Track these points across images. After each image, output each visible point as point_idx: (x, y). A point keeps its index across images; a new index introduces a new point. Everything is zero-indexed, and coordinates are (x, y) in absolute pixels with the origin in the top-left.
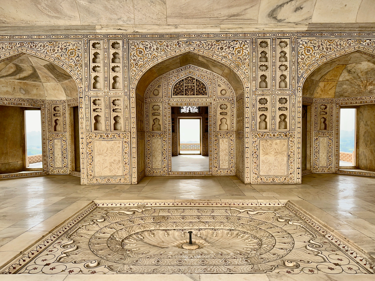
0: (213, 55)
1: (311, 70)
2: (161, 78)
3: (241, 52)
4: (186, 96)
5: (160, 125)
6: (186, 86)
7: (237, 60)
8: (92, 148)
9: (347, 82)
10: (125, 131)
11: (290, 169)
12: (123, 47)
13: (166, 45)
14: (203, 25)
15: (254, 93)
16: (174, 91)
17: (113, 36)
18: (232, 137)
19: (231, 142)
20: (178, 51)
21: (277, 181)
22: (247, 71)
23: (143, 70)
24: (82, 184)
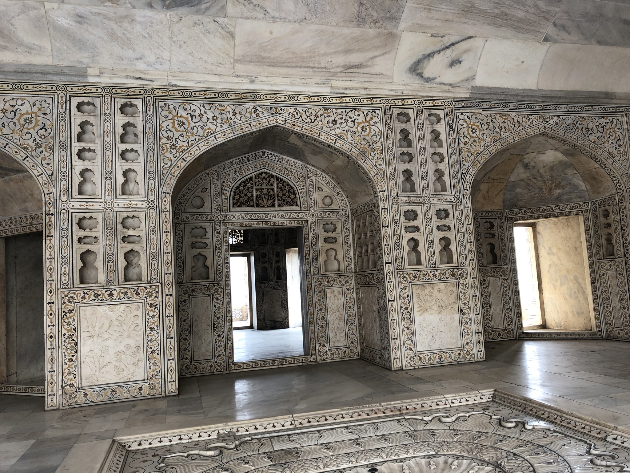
0: (320, 133)
1: (481, 162)
2: (208, 174)
3: (368, 129)
4: (258, 209)
5: (207, 267)
6: (257, 190)
7: (362, 143)
8: (75, 322)
9: (522, 183)
10: (149, 282)
11: (465, 336)
12: (145, 112)
13: (231, 111)
14: (301, 79)
15: (395, 200)
16: (234, 199)
17: (124, 90)
18: (349, 283)
19: (348, 293)
20: (255, 123)
21: (446, 359)
22: (380, 162)
23: (186, 158)
24: (48, 409)
